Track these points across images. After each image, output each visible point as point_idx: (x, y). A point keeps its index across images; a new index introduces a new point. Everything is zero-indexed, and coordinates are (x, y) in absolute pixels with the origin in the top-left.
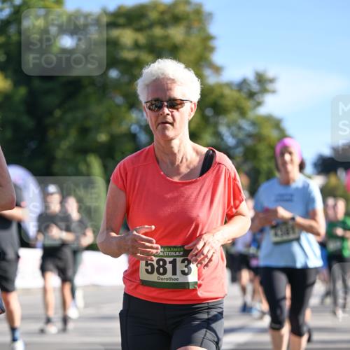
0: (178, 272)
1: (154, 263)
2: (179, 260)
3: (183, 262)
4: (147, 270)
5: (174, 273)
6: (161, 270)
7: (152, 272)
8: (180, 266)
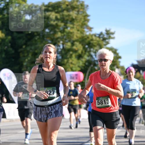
0: (106, 103)
1: (100, 102)
2: (106, 100)
3: (107, 100)
4: (98, 104)
5: (105, 103)
6: (102, 103)
7: (99, 104)
8: (106, 102)
